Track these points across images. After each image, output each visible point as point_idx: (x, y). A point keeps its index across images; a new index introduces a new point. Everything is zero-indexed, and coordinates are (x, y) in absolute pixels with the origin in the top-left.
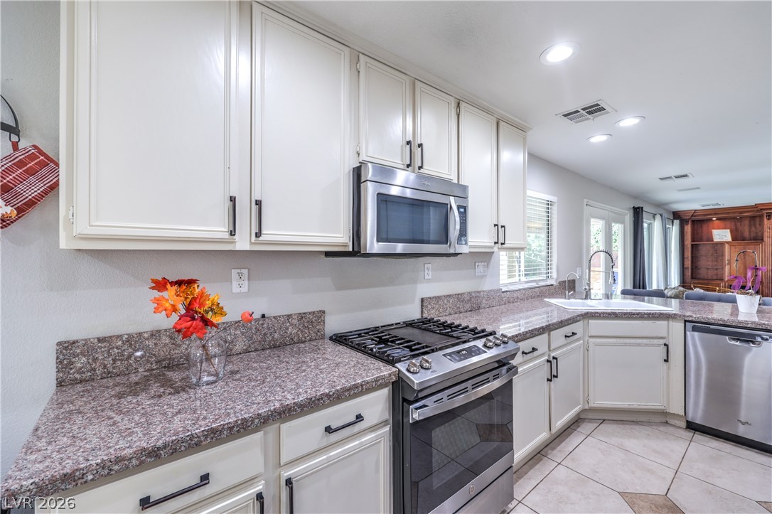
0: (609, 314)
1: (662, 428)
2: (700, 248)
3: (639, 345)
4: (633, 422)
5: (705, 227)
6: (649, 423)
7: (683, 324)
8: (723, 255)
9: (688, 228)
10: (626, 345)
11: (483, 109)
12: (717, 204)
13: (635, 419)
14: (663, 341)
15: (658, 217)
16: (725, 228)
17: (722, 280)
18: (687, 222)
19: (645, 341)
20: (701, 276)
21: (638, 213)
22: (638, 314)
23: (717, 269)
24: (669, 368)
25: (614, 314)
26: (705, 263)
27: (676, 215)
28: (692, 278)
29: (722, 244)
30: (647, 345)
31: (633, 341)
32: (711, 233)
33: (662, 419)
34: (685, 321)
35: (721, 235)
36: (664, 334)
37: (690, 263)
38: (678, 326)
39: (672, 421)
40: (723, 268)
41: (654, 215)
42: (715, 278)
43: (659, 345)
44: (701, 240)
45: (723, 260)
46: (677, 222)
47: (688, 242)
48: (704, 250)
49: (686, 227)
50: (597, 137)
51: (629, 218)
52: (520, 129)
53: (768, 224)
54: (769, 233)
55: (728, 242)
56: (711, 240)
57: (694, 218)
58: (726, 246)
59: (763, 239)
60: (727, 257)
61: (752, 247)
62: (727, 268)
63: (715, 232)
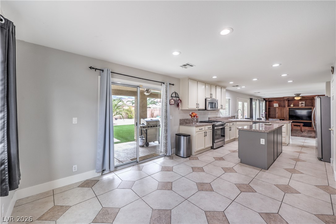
2: (271, 109)
5: (272, 102)
8: (276, 111)
9: (267, 103)
11: (219, 86)
15: (258, 100)
16: (277, 103)
18: (267, 101)
20: (271, 117)
21: (251, 99)
23: (274, 114)
26: (272, 113)
27: (264, 99)
28: (269, 117)
29: (276, 108)
34: (253, 122)
35: (276, 105)
37: (268, 113)
41: (257, 100)
42: (274, 117)
45: (276, 112)
46: (264, 101)
47: (267, 107)
48: (272, 109)
50: (239, 88)
51: (249, 101)
52: (224, 87)
53: (286, 102)
54: (287, 105)
55: (277, 107)
56: (273, 106)
57: (269, 100)
58: (277, 108)
59: (285, 107)
60: (277, 111)
61: (283, 109)
62: (277, 114)
63: (274, 104)
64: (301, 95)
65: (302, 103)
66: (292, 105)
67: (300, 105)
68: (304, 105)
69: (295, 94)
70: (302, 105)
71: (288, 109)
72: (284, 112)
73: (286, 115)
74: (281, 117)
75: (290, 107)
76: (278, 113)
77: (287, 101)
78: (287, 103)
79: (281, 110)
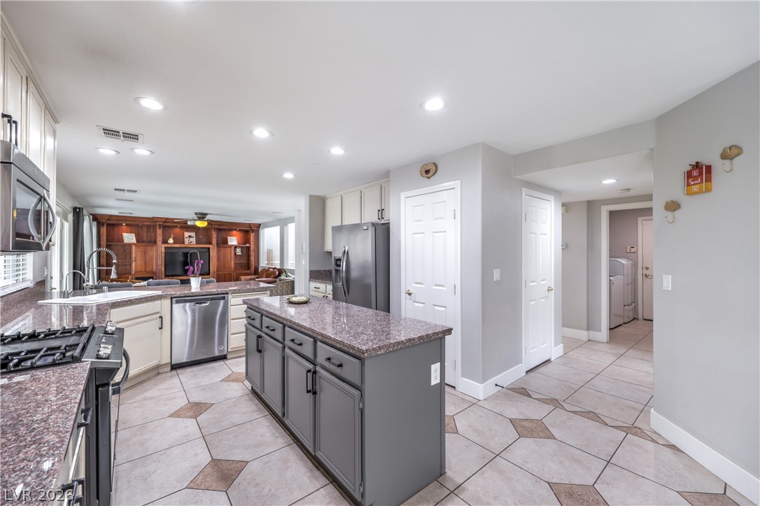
0: (126, 301)
1: (159, 377)
2: (113, 247)
3: (145, 322)
4: (140, 383)
5: (116, 230)
6: (149, 379)
7: (170, 301)
8: (131, 254)
9: (104, 230)
10: (137, 324)
12: (131, 213)
13: (140, 381)
14: (158, 315)
16: (131, 233)
17: (130, 274)
18: (103, 224)
19: (149, 318)
21: (78, 213)
22: (145, 298)
23: (125, 265)
24: (161, 333)
25: (130, 300)
26: (117, 260)
27: (96, 217)
29: (130, 245)
30: (150, 320)
31: (141, 319)
32: (122, 236)
33: (155, 372)
34: (171, 299)
35: (129, 238)
36: (159, 310)
37: (105, 261)
38: (167, 302)
39: (161, 371)
40: (131, 265)
42: (124, 272)
43: (157, 319)
44: (113, 241)
45: (130, 258)
46: (96, 223)
47: (104, 242)
48: (116, 249)
49: (102, 229)
53: (159, 232)
54: (160, 239)
55: (134, 244)
56: (123, 242)
57: (109, 222)
58: (134, 247)
59: (155, 242)
60: (134, 256)
61: (149, 248)
62: (134, 264)
63: (125, 235)
64: (208, 217)
65: (190, 237)
66: (171, 241)
67: (187, 241)
68: (193, 240)
69: (196, 214)
70: (191, 239)
71: (163, 250)
72: (152, 259)
73: (157, 265)
74: (146, 271)
75: (166, 245)
76: (135, 261)
77: (161, 229)
78: (161, 234)
79: (145, 252)
